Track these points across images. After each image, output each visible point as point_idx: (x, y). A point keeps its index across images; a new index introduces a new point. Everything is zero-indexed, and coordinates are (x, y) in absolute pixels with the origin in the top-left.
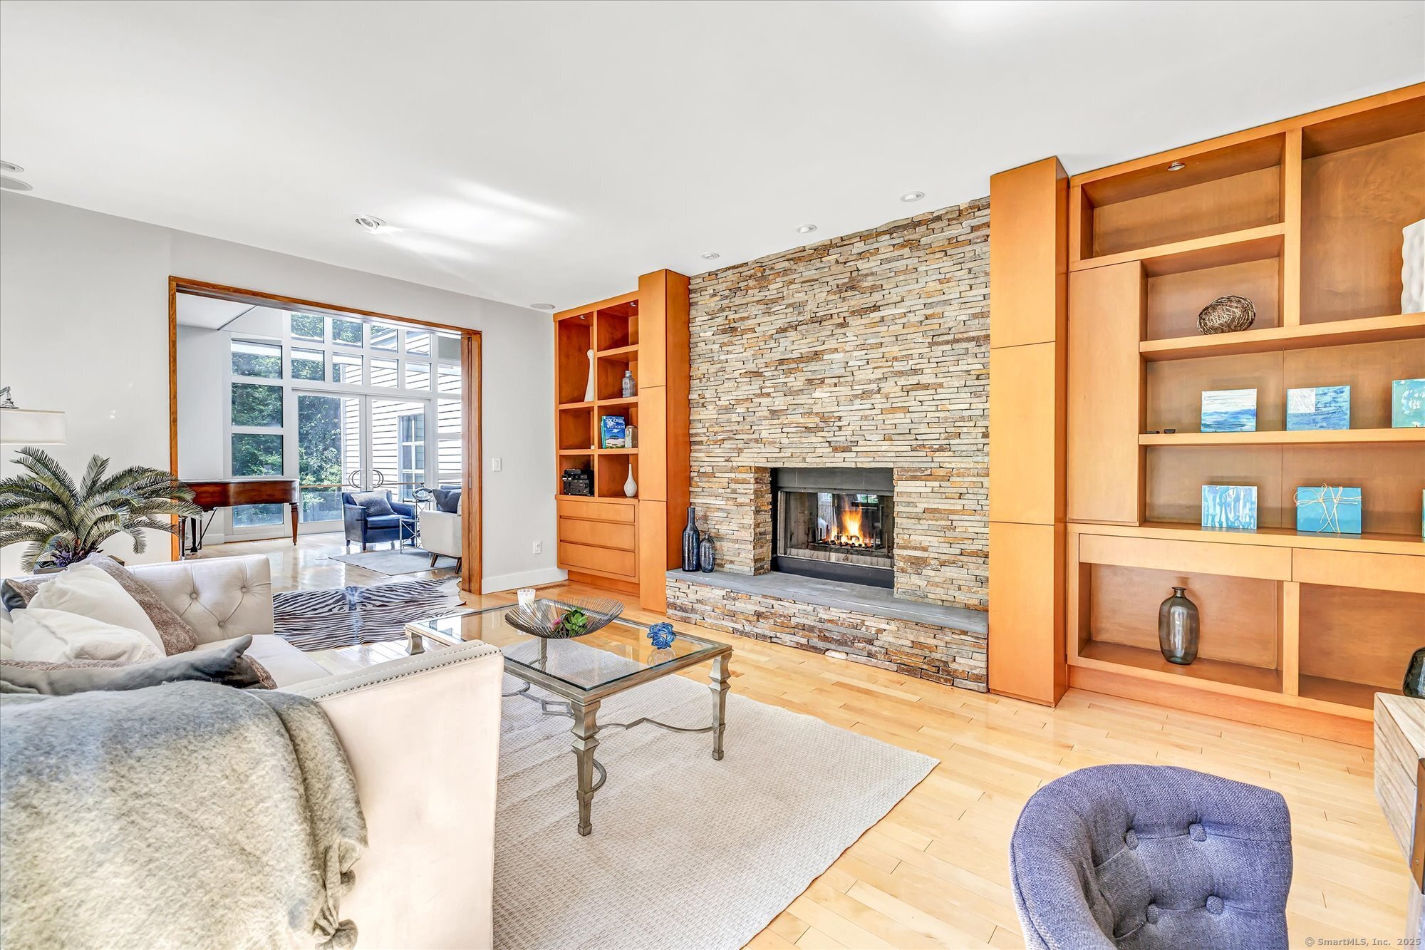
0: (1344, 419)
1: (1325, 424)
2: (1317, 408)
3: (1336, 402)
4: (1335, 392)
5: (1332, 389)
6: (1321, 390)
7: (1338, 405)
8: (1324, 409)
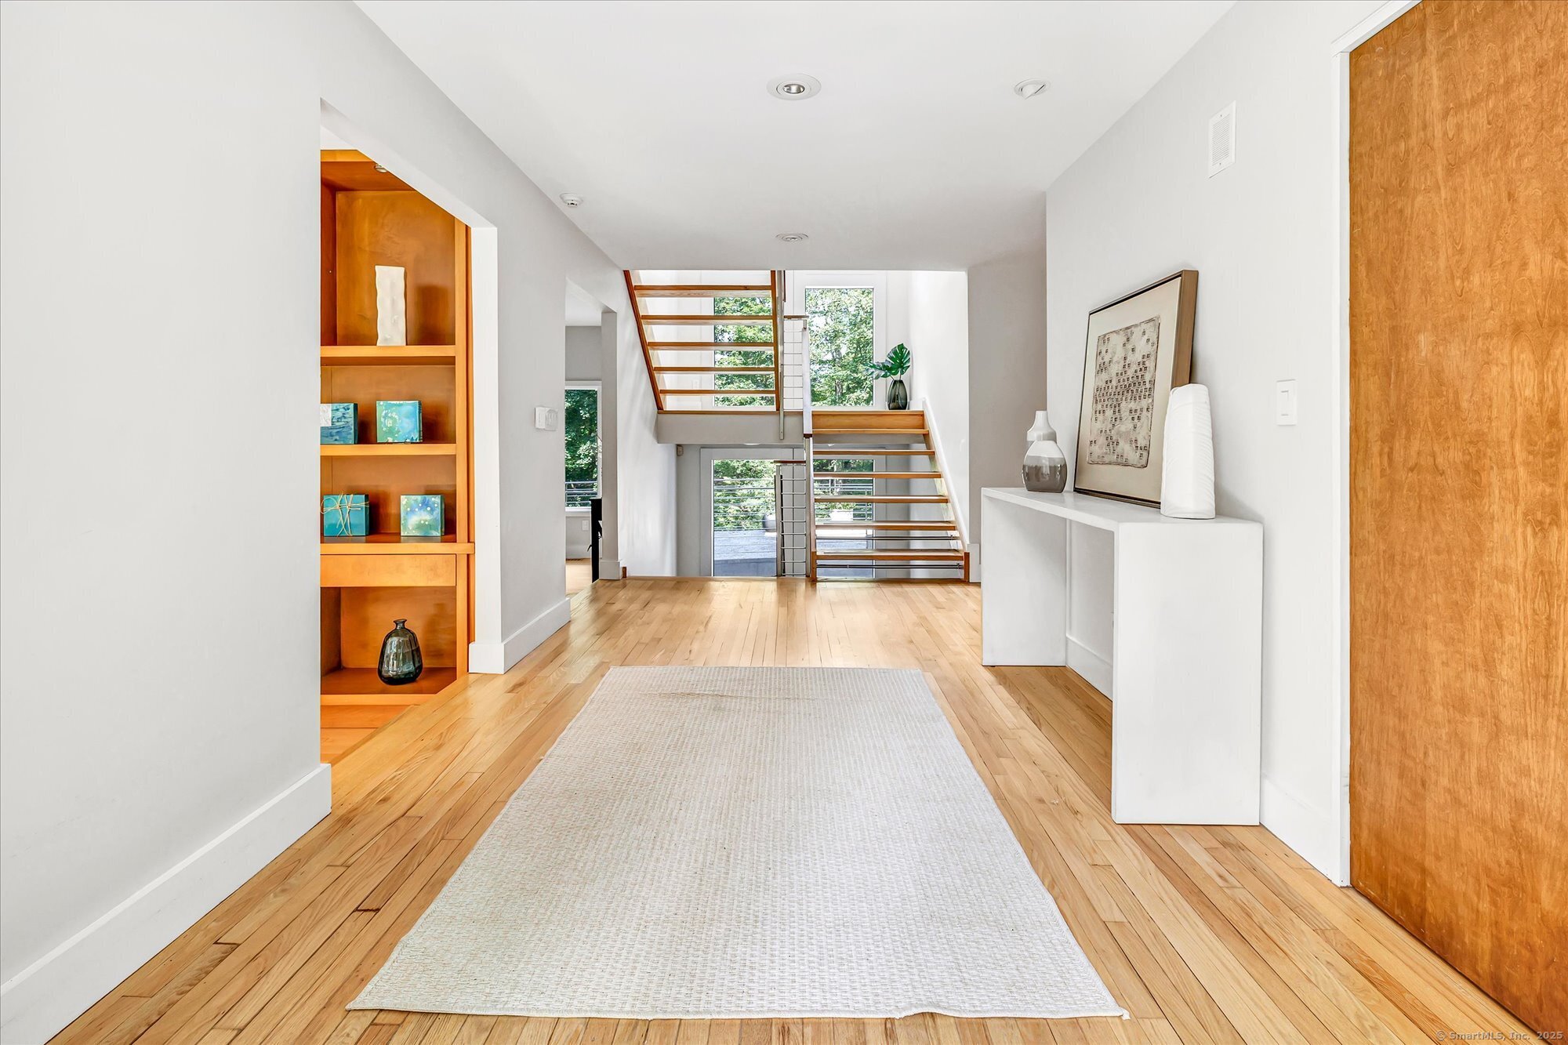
0: (350, 434)
1: (337, 438)
2: (333, 423)
3: (345, 418)
4: (344, 408)
5: (342, 405)
6: (335, 406)
7: (346, 420)
8: (337, 424)
